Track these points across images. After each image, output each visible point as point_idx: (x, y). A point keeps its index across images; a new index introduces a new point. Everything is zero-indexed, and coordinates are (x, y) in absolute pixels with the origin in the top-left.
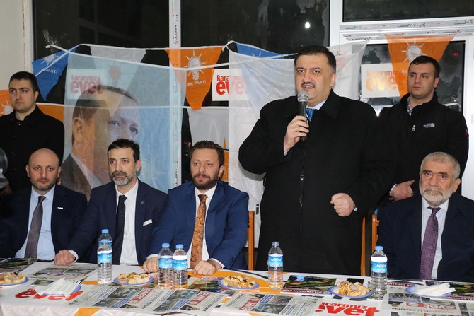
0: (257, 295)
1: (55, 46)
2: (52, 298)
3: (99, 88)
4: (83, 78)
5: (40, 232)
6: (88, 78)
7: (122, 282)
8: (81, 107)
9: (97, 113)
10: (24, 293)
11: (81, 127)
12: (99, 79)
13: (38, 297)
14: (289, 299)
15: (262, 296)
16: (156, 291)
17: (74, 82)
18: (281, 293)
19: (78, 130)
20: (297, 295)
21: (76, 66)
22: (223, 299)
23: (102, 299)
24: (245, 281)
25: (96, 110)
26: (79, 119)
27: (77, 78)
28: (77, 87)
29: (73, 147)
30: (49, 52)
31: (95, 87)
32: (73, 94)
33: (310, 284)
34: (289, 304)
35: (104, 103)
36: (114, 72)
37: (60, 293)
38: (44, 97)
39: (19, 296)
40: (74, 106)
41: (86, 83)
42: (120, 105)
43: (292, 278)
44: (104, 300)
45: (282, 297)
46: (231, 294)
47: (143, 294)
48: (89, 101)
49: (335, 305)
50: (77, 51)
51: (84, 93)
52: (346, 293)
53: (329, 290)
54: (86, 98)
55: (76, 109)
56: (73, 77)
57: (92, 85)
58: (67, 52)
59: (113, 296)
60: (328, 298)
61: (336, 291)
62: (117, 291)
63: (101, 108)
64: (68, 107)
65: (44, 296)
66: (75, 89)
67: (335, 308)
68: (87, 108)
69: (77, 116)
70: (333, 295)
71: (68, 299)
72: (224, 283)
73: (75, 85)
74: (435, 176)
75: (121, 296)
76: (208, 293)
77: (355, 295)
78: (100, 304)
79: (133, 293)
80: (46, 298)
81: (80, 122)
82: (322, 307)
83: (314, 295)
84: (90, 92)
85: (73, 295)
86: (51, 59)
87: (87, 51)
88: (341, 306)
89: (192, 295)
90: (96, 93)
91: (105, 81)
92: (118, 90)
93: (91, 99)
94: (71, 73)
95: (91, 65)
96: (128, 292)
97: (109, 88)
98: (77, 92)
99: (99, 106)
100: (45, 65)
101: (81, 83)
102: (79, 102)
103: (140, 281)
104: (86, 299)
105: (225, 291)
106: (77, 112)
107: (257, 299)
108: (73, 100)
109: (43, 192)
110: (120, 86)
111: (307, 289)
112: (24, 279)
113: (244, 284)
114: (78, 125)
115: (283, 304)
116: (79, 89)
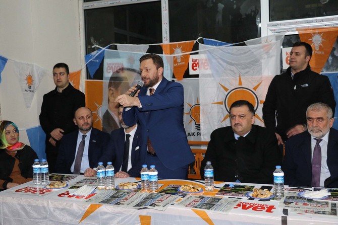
0: (200, 197)
1: (97, 46)
2: (78, 197)
3: (122, 69)
4: (113, 64)
5: (82, 156)
6: (116, 64)
7: (120, 188)
8: (113, 81)
9: (122, 84)
10: (63, 194)
11: (113, 93)
12: (122, 64)
13: (70, 196)
14: (219, 199)
15: (203, 197)
16: (139, 193)
17: (109, 67)
18: (216, 195)
19: (111, 95)
20: (226, 197)
21: (109, 57)
22: (178, 199)
23: (106, 198)
24: (193, 188)
25: (121, 83)
26: (112, 88)
27: (110, 64)
28: (110, 69)
29: (109, 105)
30: (93, 50)
31: (120, 69)
32: (108, 74)
33: (236, 190)
34: (218, 203)
35: (126, 78)
36: (131, 60)
37: (82, 194)
38: (92, 76)
39: (60, 195)
40: (109, 81)
41: (115, 67)
42: (134, 80)
43: (226, 186)
44: (107, 200)
45: (215, 198)
46: (184, 196)
47: (130, 196)
48: (117, 77)
49: (248, 204)
50: (110, 48)
51: (114, 73)
52: (257, 196)
53: (246, 194)
54: (115, 76)
55: (110, 82)
56: (107, 64)
57: (118, 68)
58: (104, 49)
59: (113, 197)
60: (245, 200)
61: (251, 194)
62: (116, 194)
63: (123, 81)
64: (106, 82)
65: (73, 196)
66: (109, 71)
67: (248, 206)
68: (116, 82)
69: (111, 87)
70: (249, 198)
71: (86, 198)
72: (181, 189)
73: (109, 68)
74: (315, 120)
75: (118, 197)
76: (169, 195)
77: (263, 197)
78: (104, 202)
79: (125, 195)
80: (74, 197)
81: (112, 90)
82: (239, 205)
83: (236, 197)
84: (117, 72)
85: (90, 196)
86: (95, 54)
87: (115, 48)
88: (252, 205)
89: (159, 196)
90: (121, 73)
91: (126, 65)
92: (133, 70)
93: (118, 76)
94: (107, 61)
95: (118, 56)
96: (122, 195)
97: (129, 69)
98: (110, 72)
99: (122, 80)
100: (91, 57)
101: (112, 67)
102: (112, 78)
103: (131, 187)
104: (96, 198)
105: (181, 194)
106: (110, 85)
107: (199, 199)
108: (108, 77)
109: (86, 132)
110: (134, 68)
111: (233, 193)
112: (65, 185)
113: (192, 190)
114: (111, 92)
115: (214, 203)
116: (111, 71)
